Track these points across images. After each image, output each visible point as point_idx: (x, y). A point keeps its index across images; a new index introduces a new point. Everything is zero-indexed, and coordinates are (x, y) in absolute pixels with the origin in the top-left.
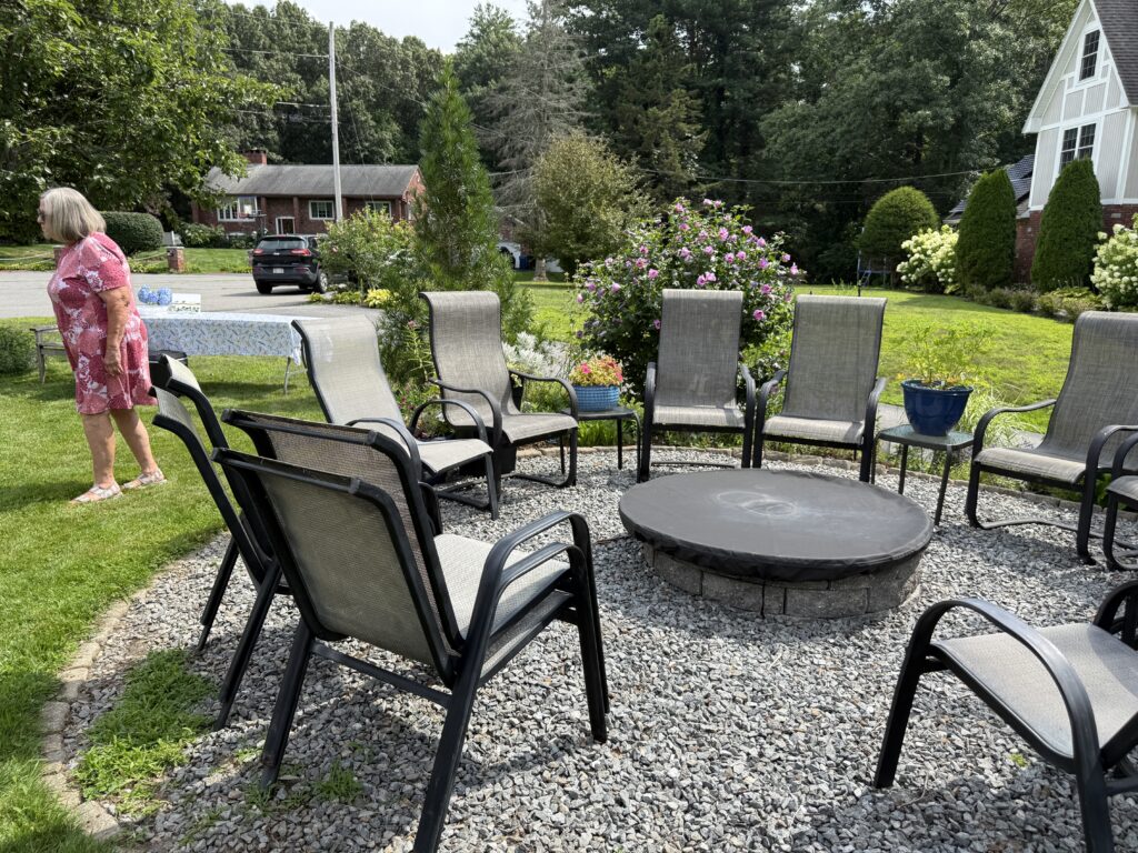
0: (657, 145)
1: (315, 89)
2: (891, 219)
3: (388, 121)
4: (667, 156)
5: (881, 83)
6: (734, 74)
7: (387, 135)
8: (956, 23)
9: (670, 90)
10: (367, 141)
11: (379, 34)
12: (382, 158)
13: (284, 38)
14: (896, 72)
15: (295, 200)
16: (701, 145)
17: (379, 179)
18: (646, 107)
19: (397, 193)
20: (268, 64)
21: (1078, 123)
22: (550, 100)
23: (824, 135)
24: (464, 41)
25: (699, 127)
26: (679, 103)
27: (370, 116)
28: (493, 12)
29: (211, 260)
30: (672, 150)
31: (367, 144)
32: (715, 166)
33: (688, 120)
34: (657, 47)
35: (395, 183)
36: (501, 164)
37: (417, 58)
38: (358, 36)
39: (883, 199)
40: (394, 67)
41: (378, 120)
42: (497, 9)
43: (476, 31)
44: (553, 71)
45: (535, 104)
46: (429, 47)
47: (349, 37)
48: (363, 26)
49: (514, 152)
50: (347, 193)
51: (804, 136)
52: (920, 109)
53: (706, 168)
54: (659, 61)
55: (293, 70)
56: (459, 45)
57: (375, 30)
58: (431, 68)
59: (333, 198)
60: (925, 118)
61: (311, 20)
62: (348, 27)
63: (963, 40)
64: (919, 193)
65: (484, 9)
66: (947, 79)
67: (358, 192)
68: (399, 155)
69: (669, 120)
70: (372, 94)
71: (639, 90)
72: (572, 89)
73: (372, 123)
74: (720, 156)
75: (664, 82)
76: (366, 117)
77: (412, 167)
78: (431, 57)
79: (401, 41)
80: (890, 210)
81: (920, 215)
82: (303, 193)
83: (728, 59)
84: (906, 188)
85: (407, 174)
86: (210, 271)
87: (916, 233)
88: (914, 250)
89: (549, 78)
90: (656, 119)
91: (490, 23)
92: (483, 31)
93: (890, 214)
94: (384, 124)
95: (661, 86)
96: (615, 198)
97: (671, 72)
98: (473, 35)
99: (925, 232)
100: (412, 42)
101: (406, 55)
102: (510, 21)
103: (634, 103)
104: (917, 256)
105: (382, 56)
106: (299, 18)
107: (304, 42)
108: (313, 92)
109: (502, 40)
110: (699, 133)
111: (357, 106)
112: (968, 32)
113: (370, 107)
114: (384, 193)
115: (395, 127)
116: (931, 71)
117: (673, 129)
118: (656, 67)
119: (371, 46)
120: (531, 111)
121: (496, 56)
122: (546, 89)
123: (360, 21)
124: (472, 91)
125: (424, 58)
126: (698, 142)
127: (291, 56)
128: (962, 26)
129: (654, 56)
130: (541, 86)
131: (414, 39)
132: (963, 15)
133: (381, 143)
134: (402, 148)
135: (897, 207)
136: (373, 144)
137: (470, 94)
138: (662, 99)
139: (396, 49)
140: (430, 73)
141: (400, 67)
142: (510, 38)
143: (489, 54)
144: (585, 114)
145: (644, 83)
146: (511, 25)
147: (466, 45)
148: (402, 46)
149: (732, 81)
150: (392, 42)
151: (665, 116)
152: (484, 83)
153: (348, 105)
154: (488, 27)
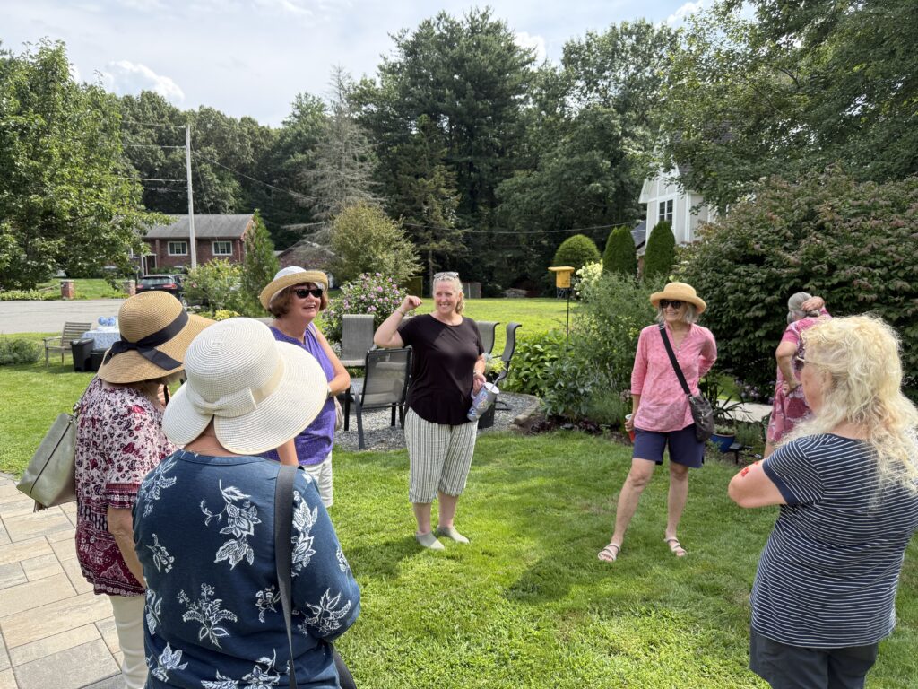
0: (426, 203)
1: (172, 156)
2: (570, 256)
3: (229, 179)
4: (433, 210)
5: (567, 165)
6: (479, 153)
7: (229, 190)
8: (613, 127)
9: (434, 165)
10: (213, 194)
11: (222, 116)
12: (225, 207)
13: (148, 119)
14: (577, 158)
15: (157, 241)
16: (456, 204)
17: (223, 225)
18: (417, 177)
19: (236, 235)
20: (134, 138)
21: (665, 199)
22: (348, 174)
23: (536, 198)
24: (288, 120)
25: (455, 190)
26: (440, 174)
27: (215, 176)
28: (310, 99)
29: (91, 289)
30: (436, 207)
31: (213, 197)
32: (469, 216)
33: (447, 186)
34: (423, 137)
35: (234, 228)
36: (314, 217)
37: (251, 133)
38: (205, 116)
39: (565, 243)
40: (233, 139)
41: (221, 179)
42: (314, 97)
43: (297, 113)
44: (348, 154)
45: (337, 176)
46: (261, 125)
47: (198, 118)
48: (208, 110)
49: (323, 208)
50: (198, 236)
51: (524, 199)
52: (593, 182)
53: (462, 217)
54: (425, 146)
55: (154, 143)
56: (284, 123)
57: (218, 113)
58: (262, 140)
59: (188, 240)
60: (597, 188)
61: (169, 105)
62: (197, 110)
63: (618, 138)
64: (587, 238)
65: (303, 97)
66: (608, 163)
67: (207, 234)
68: (238, 204)
69: (433, 186)
70: (217, 159)
71: (411, 165)
72: (362, 167)
73: (217, 181)
74: (474, 209)
75: (429, 160)
76: (212, 177)
77: (248, 215)
78: (262, 132)
79: (239, 120)
80: (569, 250)
81: (587, 253)
82: (164, 236)
83: (474, 143)
84: (580, 236)
85: (244, 221)
86: (93, 298)
87: (585, 265)
88: (583, 276)
89: (346, 159)
90: (424, 186)
91: (308, 107)
92: (303, 113)
93: (568, 253)
94: (226, 182)
95: (427, 162)
96: (390, 244)
97: (434, 153)
98: (295, 116)
99: (590, 264)
100: (247, 121)
101: (243, 131)
102: (323, 105)
103: (408, 175)
104: (585, 279)
105: (224, 132)
106: (159, 103)
107: (162, 122)
108: (170, 159)
109: (316, 121)
110: (456, 194)
111: (206, 169)
112: (620, 133)
113: (216, 169)
114: (227, 235)
115: (235, 183)
116: (598, 158)
117: (436, 193)
118: (422, 150)
119: (216, 124)
120: (334, 182)
121: (313, 132)
122: (344, 166)
123: (207, 106)
124: (294, 157)
125: (257, 133)
126: (455, 201)
127: (152, 132)
128: (616, 129)
129: (421, 143)
130: (340, 164)
131: (249, 119)
132: (616, 122)
133: (224, 196)
134: (241, 199)
135: (572, 248)
136: (217, 196)
137: (293, 160)
138: (428, 172)
139: (235, 126)
140: (262, 144)
141: (238, 140)
142: (323, 119)
143: (307, 130)
144: (374, 183)
145: (415, 160)
146: (324, 109)
147: (290, 123)
148: (240, 124)
149: (478, 158)
150: (232, 122)
151: (430, 184)
152: (303, 152)
153: (198, 168)
154: (307, 110)
